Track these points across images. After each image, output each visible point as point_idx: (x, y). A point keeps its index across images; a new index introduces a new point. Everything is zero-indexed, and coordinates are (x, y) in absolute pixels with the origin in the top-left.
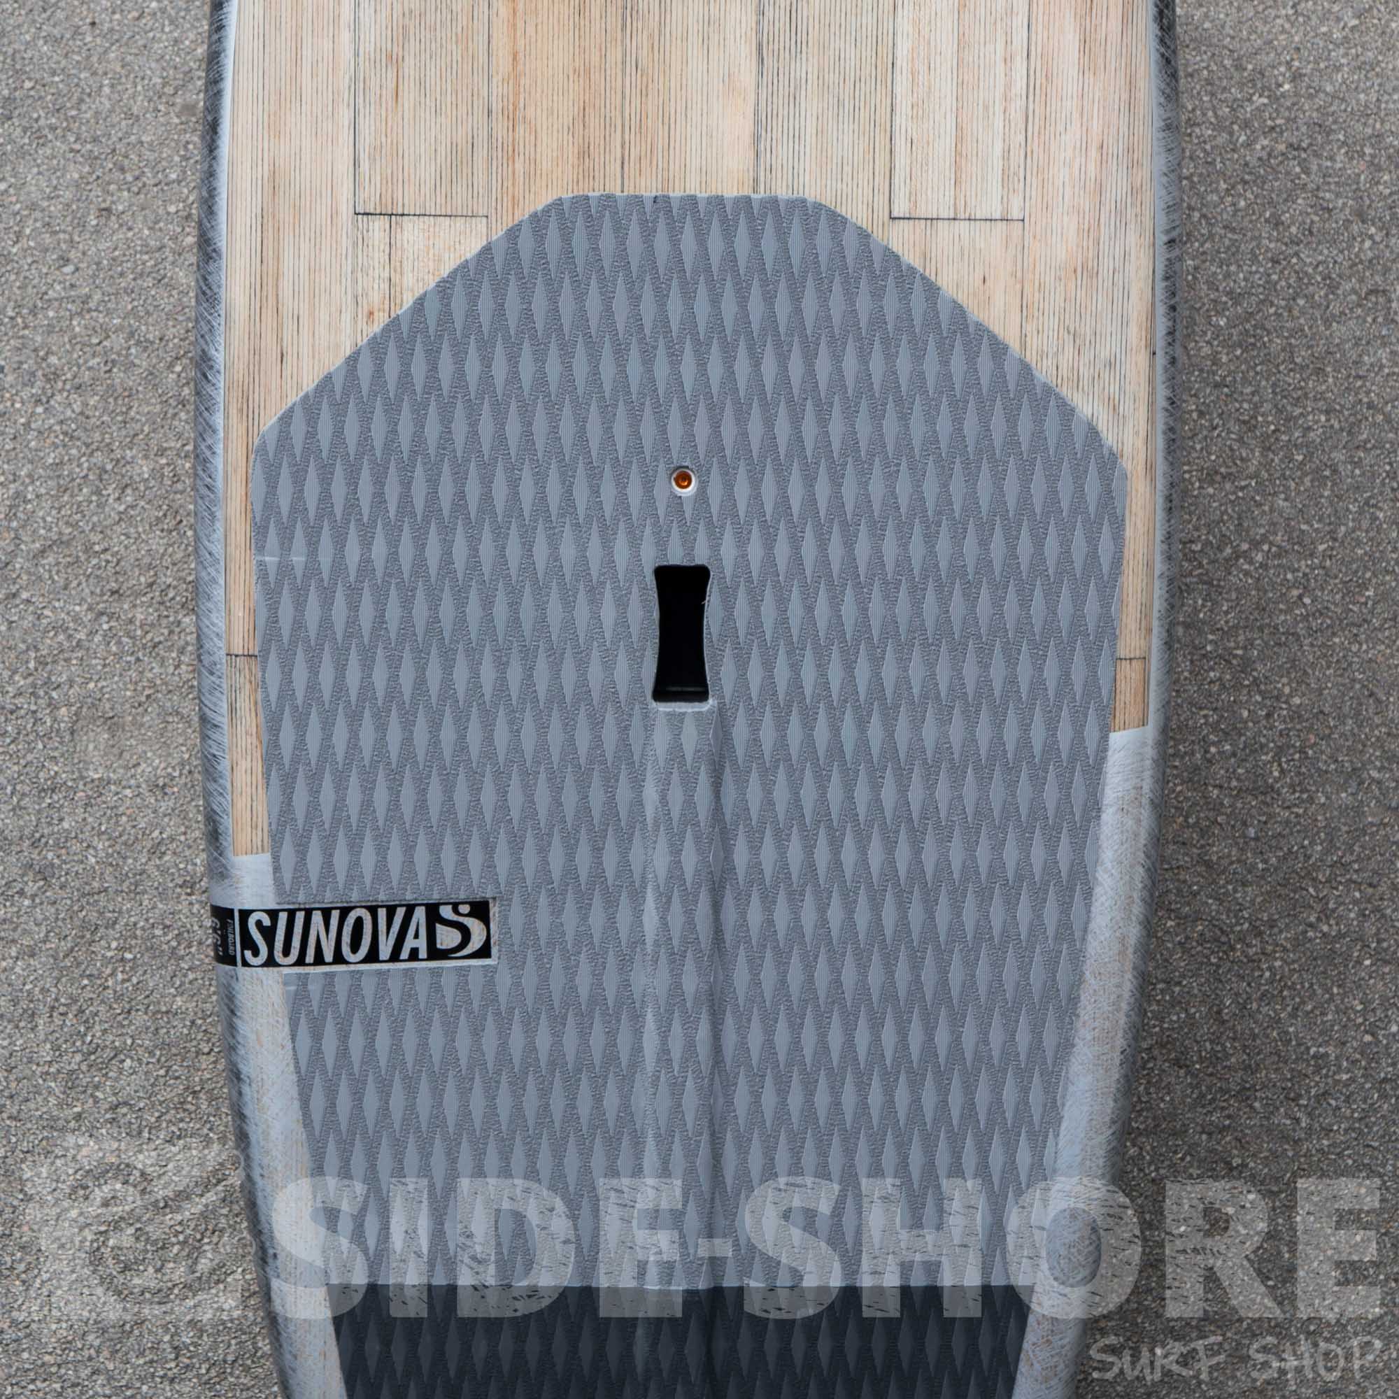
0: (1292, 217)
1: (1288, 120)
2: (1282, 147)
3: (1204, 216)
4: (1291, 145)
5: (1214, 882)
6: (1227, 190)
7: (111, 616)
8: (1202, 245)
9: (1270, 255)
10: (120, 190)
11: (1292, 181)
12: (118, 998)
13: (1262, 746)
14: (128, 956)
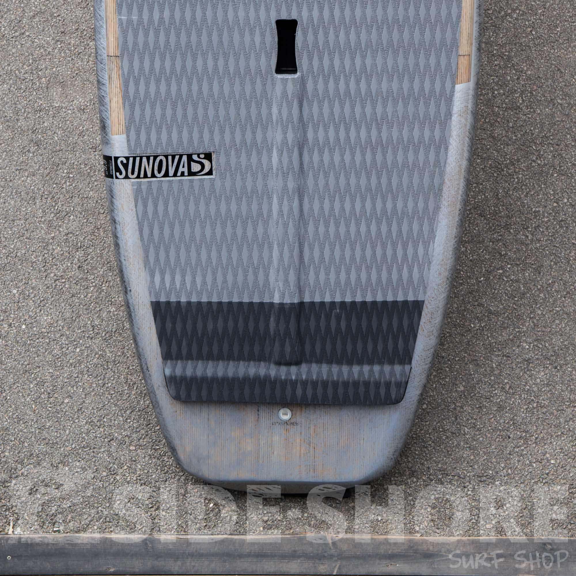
5: (496, 144)
7: (61, 42)
12: (68, 192)
13: (515, 91)
14: (71, 176)
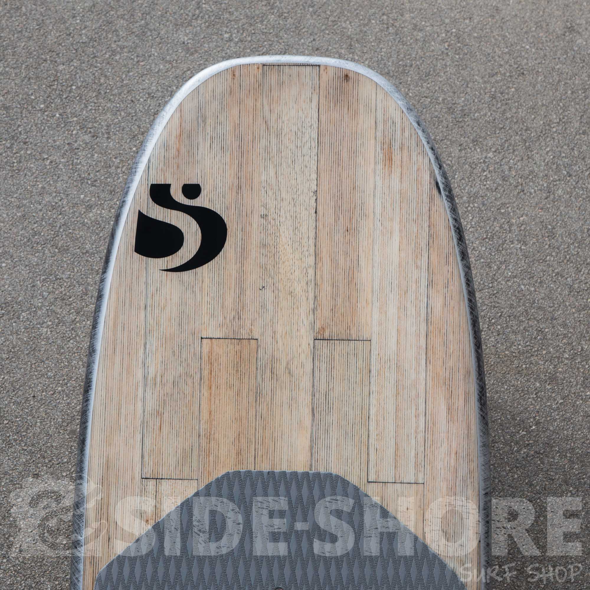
0: (537, 482)
1: (535, 441)
2: (532, 453)
3: (500, 481)
4: (536, 452)
6: (510, 470)
8: (499, 493)
9: (528, 498)
10: (42, 466)
11: (537, 467)
